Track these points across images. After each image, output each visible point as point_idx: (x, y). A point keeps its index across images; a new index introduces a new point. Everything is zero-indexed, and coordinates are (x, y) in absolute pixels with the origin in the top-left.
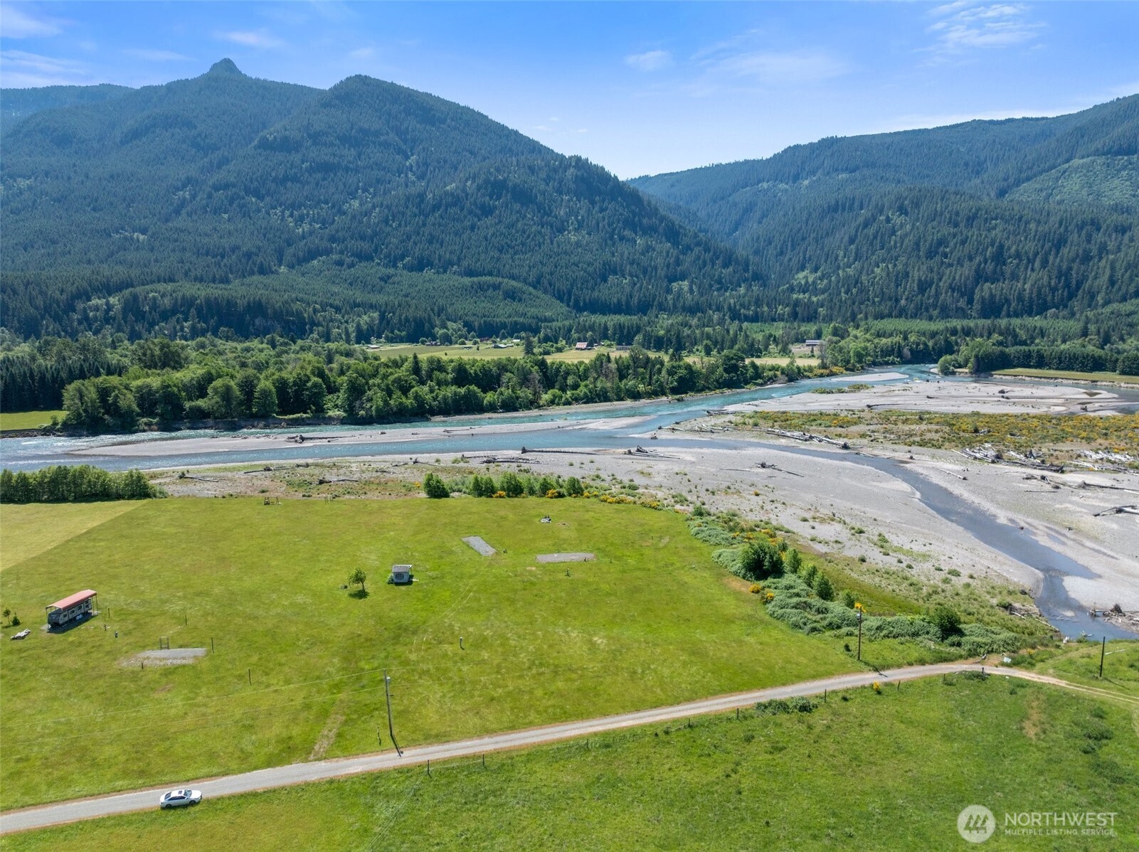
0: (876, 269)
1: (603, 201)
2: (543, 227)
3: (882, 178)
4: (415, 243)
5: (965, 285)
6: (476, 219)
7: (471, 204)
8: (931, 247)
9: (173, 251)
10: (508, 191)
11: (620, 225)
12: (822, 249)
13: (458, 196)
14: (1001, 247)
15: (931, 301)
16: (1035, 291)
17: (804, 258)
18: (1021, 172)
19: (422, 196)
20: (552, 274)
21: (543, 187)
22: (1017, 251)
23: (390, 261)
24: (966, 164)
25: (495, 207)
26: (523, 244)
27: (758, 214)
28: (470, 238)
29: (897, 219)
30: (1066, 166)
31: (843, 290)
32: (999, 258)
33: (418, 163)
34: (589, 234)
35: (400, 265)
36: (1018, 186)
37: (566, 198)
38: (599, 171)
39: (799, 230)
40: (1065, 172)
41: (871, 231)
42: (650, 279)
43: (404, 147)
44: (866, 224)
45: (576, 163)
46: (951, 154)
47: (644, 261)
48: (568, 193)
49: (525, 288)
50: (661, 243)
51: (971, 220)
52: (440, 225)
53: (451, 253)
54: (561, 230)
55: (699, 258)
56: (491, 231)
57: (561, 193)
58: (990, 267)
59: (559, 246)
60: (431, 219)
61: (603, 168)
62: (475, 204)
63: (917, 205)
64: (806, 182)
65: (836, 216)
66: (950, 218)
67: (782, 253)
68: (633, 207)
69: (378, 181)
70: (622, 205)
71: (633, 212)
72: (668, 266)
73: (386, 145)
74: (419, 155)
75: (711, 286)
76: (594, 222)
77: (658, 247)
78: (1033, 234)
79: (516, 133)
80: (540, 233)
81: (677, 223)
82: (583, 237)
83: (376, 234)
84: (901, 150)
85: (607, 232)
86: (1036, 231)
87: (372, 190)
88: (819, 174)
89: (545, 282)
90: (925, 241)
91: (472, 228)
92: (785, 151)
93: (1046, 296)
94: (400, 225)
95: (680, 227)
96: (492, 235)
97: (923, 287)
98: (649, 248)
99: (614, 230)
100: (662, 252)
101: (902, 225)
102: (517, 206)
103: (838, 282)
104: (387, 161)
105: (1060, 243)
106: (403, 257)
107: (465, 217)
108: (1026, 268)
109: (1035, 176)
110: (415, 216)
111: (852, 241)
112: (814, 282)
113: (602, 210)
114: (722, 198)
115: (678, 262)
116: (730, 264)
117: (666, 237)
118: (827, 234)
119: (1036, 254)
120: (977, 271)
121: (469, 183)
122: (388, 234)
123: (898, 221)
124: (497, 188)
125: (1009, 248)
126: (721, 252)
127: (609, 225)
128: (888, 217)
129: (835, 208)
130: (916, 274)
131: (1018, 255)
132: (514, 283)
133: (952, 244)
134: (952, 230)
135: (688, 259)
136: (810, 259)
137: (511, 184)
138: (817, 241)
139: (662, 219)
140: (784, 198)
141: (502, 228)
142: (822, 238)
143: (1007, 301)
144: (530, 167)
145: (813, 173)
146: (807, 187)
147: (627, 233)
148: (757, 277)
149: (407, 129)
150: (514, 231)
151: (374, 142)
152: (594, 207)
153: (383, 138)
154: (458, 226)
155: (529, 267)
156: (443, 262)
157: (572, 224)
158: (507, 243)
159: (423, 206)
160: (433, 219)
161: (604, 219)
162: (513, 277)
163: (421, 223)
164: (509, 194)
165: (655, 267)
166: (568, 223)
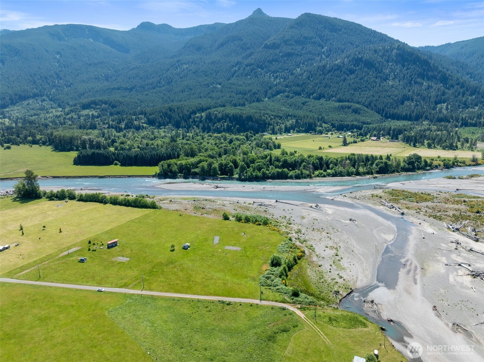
1: (409, 65)
2: (376, 79)
4: (319, 87)
6: (346, 76)
7: (345, 69)
9: (229, 92)
10: (362, 63)
11: (416, 76)
13: (340, 65)
19: (324, 67)
20: (376, 101)
21: (380, 59)
23: (307, 96)
25: (356, 70)
26: (366, 87)
28: (342, 85)
33: (327, 50)
34: (399, 81)
35: (311, 97)
37: (390, 64)
42: (426, 103)
43: (322, 43)
47: (425, 93)
48: (392, 62)
49: (363, 108)
52: (330, 79)
53: (333, 91)
54: (386, 79)
56: (352, 81)
57: (388, 62)
59: (382, 88)
60: (327, 76)
62: (347, 69)
68: (424, 67)
69: (309, 59)
70: (418, 66)
71: (424, 70)
72: (437, 96)
73: (314, 43)
74: (328, 46)
76: (402, 75)
80: (375, 81)
82: (396, 83)
83: (304, 83)
85: (409, 80)
87: (306, 63)
89: (373, 104)
91: (344, 80)
94: (314, 79)
96: (352, 83)
98: (429, 87)
99: (412, 79)
102: (366, 69)
104: (314, 50)
106: (313, 94)
107: (342, 75)
110: (321, 75)
113: (408, 69)
121: (346, 59)
122: (309, 84)
124: (357, 61)
127: (410, 77)
132: (358, 105)
137: (364, 59)
141: (357, 80)
147: (419, 80)
150: (362, 81)
151: (309, 42)
152: (404, 68)
153: (313, 40)
154: (338, 79)
155: (367, 98)
156: (329, 95)
157: (392, 76)
158: (358, 87)
159: (324, 70)
160: (328, 76)
161: (408, 73)
162: (358, 103)
163: (322, 78)
164: (363, 64)
165: (430, 98)
166: (390, 76)
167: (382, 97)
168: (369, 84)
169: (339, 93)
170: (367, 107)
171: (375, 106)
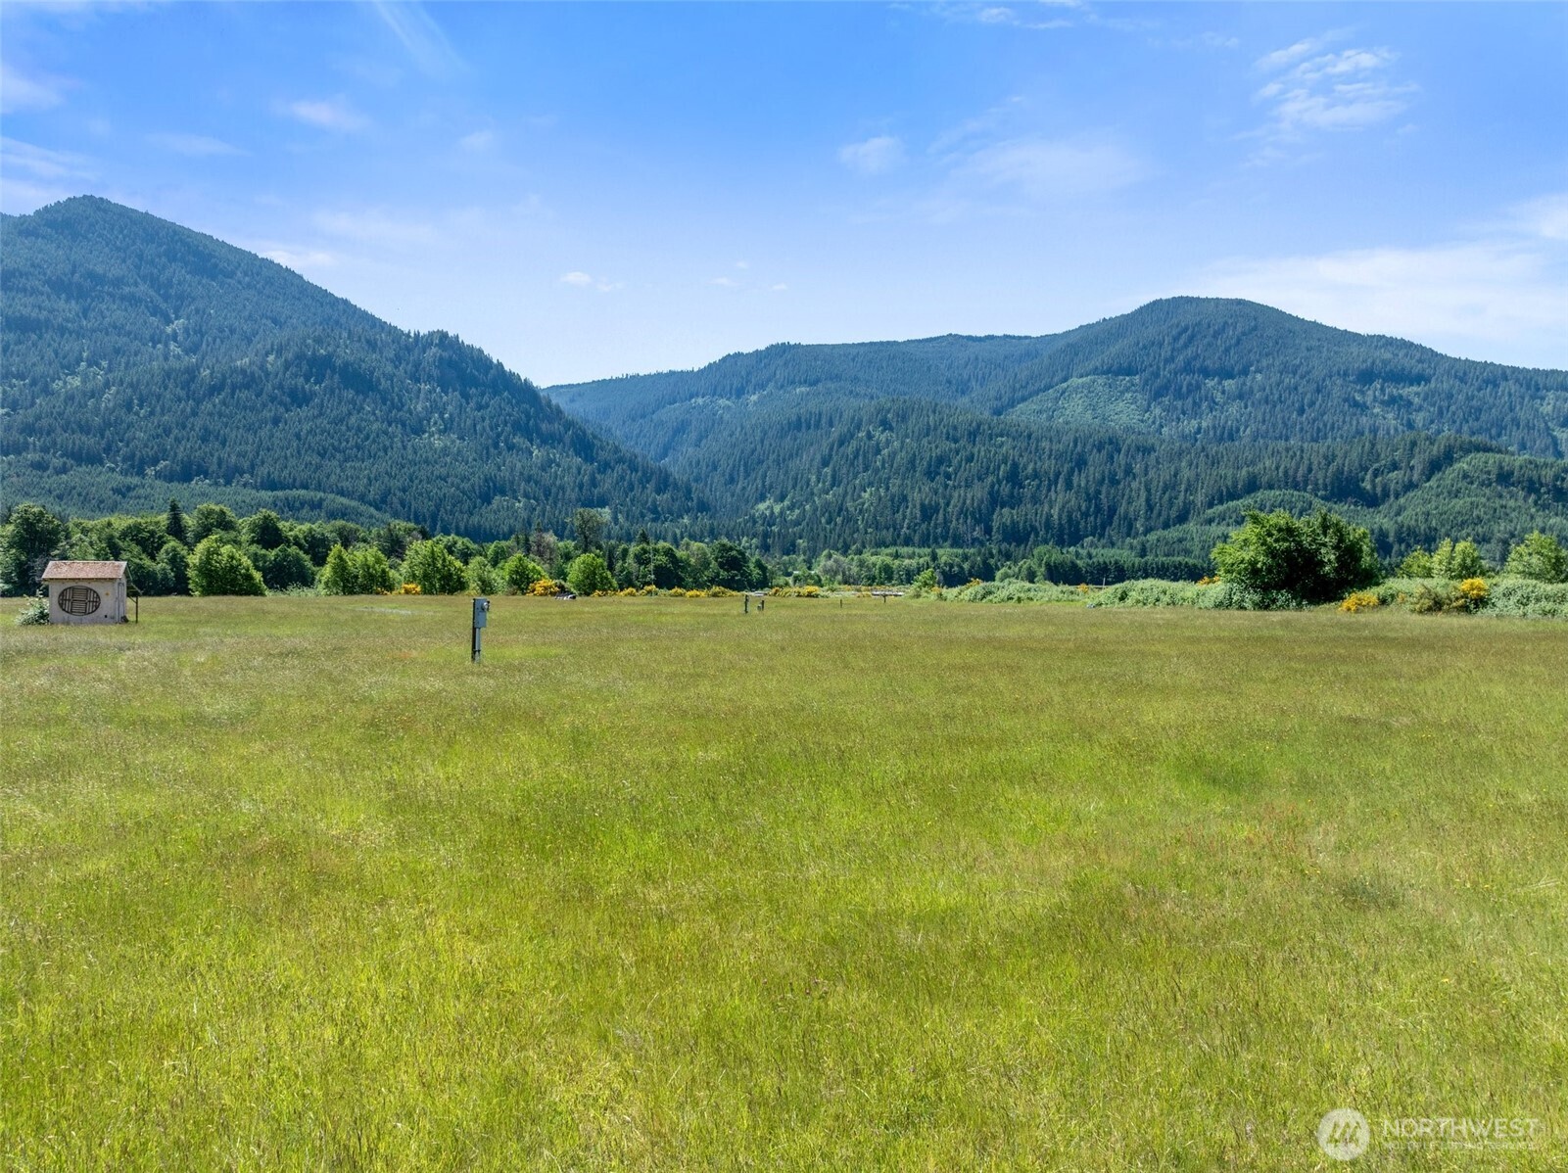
0: (863, 494)
1: (483, 394)
2: (390, 425)
3: (851, 392)
4: (178, 440)
5: (980, 511)
6: (282, 410)
7: (274, 388)
8: (930, 466)
10: (334, 371)
11: (508, 428)
12: (786, 473)
13: (252, 373)
14: (1015, 465)
15: (939, 530)
16: (1065, 514)
17: (764, 486)
18: (1014, 390)
19: (192, 373)
20: (404, 490)
21: (389, 368)
22: (1035, 470)
23: (132, 466)
24: (949, 382)
25: (313, 394)
26: (358, 447)
27: (694, 436)
28: (272, 436)
29: (881, 436)
30: (1065, 385)
31: (823, 520)
32: (1014, 477)
33: (186, 330)
34: (462, 438)
35: (150, 471)
36: (1013, 407)
37: (425, 387)
38: (475, 353)
39: (753, 451)
40: (1064, 392)
41: (850, 449)
42: (555, 503)
43: (164, 306)
44: (842, 442)
45: (441, 340)
46: (929, 369)
47: (546, 478)
48: (430, 378)
49: (363, 508)
50: (568, 456)
51: (973, 435)
52: (220, 415)
53: (239, 455)
54: (418, 431)
55: (623, 478)
56: (306, 427)
57: (418, 381)
58: (1005, 489)
59: (415, 452)
60: (207, 406)
61: (480, 351)
62: (281, 387)
63: (903, 418)
64: (754, 398)
65: (800, 435)
66: (948, 433)
67: (732, 480)
68: (526, 406)
69: (117, 351)
70: (509, 402)
72: (581, 487)
73: (133, 300)
74: (188, 319)
75: (643, 516)
76: (469, 422)
77: (564, 463)
78: (1047, 453)
79: (346, 302)
80: (386, 433)
81: (589, 432)
82: (453, 442)
83: (108, 424)
84: (870, 362)
85: (488, 437)
86: (1051, 450)
87: (104, 363)
88: (771, 386)
89: (395, 500)
90: (922, 459)
91: (276, 421)
92: (724, 360)
93: (1078, 523)
94: (152, 413)
95: (595, 437)
96: (310, 432)
97: (928, 512)
98: (549, 463)
99: (499, 435)
100: (569, 468)
101: (888, 443)
102: (350, 394)
103: (815, 510)
104: (135, 324)
105: (1081, 463)
106: (155, 462)
107: (264, 405)
108: (1049, 490)
109: (1031, 395)
110: (180, 400)
111: (825, 463)
112: (782, 513)
113: (480, 407)
114: (643, 416)
115: (594, 483)
116: (666, 486)
117: (575, 450)
118: (791, 456)
119: (1057, 475)
120: (991, 493)
121: (271, 358)
122: (130, 425)
123: (883, 438)
124: (319, 367)
125: (1025, 468)
126: (652, 474)
127: (492, 430)
128: (869, 432)
129: (797, 425)
130: (916, 497)
131: (1036, 475)
132: (344, 501)
133: (955, 462)
134: (953, 445)
135: (607, 482)
136: (771, 487)
137: (339, 362)
138: (779, 464)
139: (569, 425)
140: (727, 417)
141: (323, 422)
142: (784, 460)
143: (1034, 529)
144: (368, 342)
145: (763, 387)
146: (755, 403)
147: (518, 440)
148: (703, 507)
149: (170, 281)
150: (344, 428)
151: (110, 294)
152: (468, 403)
153: (127, 290)
154: (252, 417)
155: (369, 479)
156: (224, 466)
157: (435, 423)
158: (333, 445)
159: (193, 387)
160: (210, 406)
161: (483, 419)
162: (342, 493)
163: (188, 410)
164: (337, 376)
165: (562, 488)
166: (429, 422)
167: (421, 481)
168: (367, 438)
169: (263, 463)
170: (378, 508)
171: (403, 506)
